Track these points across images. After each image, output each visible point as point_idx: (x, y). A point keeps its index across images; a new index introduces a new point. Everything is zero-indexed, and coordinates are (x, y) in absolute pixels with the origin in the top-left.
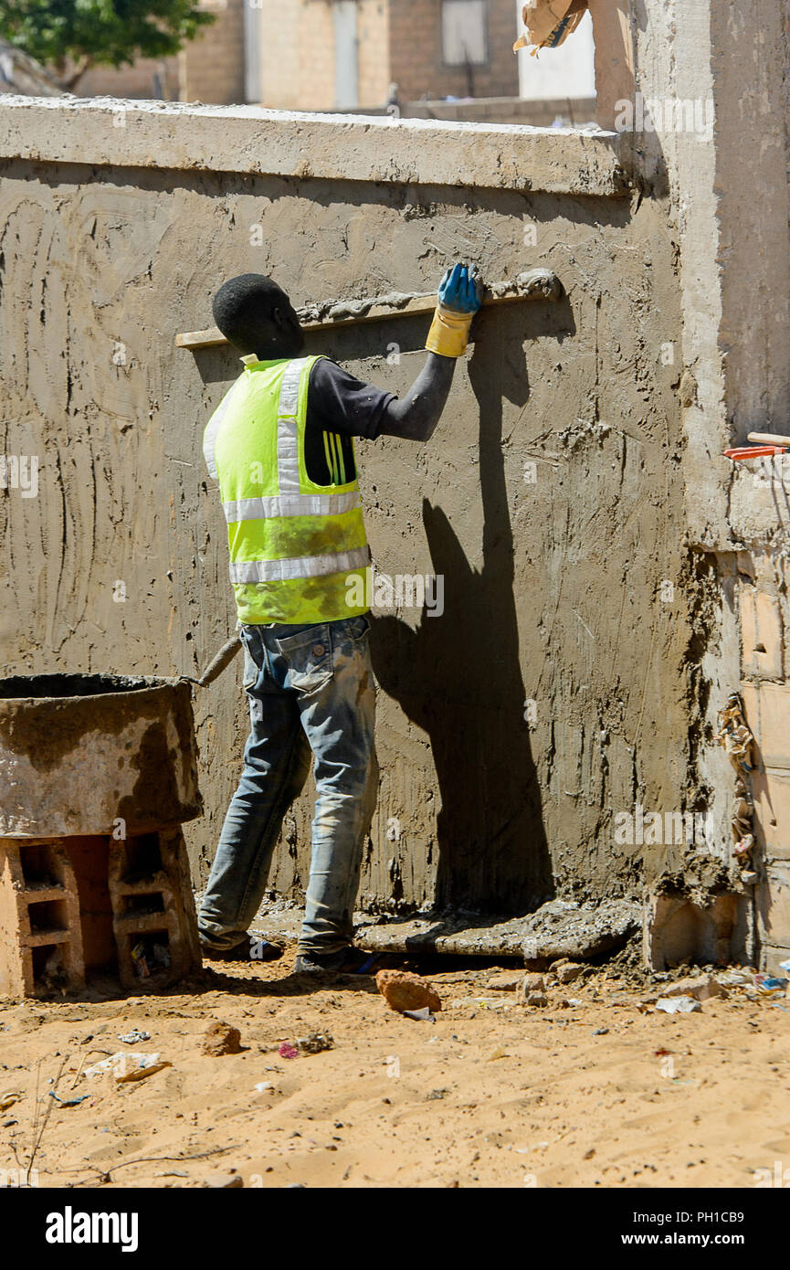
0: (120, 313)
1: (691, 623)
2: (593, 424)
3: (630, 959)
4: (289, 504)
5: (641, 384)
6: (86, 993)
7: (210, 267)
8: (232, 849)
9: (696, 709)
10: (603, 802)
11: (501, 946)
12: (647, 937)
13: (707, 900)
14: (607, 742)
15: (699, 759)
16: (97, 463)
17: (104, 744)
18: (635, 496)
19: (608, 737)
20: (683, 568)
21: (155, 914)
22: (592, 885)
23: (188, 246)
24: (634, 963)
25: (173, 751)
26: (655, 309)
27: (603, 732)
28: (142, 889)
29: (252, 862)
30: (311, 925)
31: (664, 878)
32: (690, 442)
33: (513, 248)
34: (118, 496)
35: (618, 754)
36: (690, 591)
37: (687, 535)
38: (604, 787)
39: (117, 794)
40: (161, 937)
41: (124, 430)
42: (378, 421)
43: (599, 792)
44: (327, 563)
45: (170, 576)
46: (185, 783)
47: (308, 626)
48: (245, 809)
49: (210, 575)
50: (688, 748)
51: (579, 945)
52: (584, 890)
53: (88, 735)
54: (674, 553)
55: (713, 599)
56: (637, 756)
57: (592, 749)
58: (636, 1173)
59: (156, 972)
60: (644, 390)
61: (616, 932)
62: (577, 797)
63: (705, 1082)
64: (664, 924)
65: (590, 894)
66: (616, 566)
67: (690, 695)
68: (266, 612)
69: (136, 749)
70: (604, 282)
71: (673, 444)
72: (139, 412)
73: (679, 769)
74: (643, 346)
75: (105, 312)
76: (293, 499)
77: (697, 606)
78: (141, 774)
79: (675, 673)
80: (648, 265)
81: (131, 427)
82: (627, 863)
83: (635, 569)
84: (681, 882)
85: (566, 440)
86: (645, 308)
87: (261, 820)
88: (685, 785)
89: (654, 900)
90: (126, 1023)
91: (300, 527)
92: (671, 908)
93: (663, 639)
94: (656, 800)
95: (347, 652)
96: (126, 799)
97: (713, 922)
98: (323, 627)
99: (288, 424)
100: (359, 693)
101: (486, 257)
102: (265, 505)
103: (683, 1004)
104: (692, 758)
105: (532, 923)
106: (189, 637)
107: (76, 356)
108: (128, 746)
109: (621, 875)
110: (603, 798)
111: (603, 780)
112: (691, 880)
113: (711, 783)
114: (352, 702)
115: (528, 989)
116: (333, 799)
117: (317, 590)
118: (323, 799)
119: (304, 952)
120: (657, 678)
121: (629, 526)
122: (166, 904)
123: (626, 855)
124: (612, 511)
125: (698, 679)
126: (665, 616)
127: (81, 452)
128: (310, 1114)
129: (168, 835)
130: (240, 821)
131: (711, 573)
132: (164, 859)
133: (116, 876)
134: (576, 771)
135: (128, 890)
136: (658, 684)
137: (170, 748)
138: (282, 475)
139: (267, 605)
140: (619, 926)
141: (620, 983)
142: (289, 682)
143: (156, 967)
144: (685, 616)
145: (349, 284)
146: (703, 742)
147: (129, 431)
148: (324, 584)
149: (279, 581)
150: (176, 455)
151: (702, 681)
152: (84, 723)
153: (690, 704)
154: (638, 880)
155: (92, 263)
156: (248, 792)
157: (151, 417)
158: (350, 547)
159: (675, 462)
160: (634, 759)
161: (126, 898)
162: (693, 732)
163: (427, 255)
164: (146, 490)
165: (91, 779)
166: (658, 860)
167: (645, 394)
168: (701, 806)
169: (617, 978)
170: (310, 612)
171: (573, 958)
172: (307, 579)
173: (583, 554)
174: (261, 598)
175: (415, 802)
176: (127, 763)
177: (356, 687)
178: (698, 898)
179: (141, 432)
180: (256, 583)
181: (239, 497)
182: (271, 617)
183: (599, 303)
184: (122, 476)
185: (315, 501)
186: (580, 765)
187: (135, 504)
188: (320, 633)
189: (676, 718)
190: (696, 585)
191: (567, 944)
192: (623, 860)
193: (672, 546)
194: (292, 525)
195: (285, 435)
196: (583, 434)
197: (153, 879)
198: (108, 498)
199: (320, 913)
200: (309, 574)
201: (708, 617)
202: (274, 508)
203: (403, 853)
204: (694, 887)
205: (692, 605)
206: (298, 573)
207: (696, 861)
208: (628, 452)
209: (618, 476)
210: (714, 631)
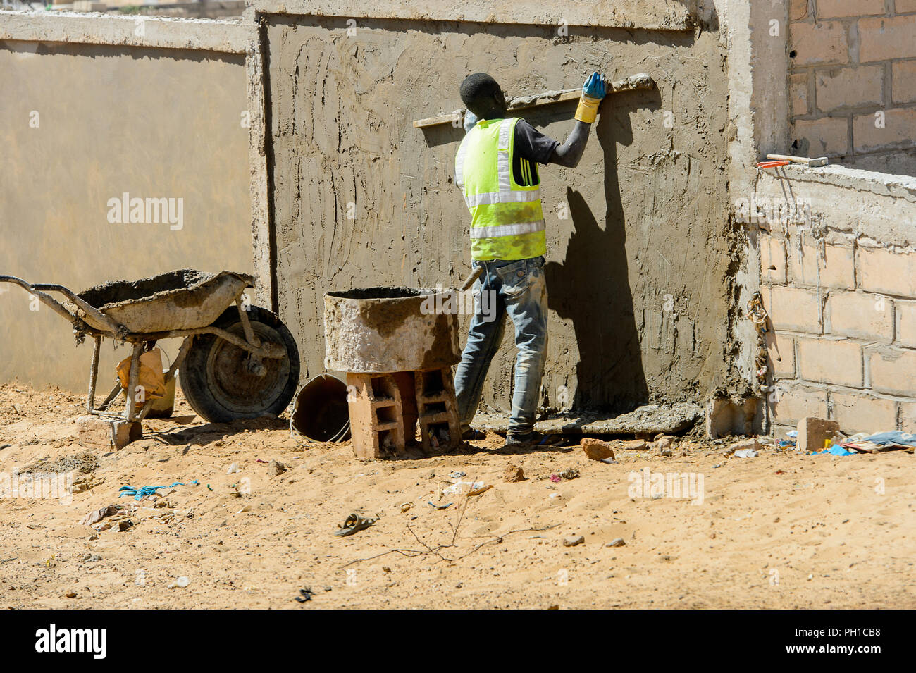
0: (373, 97)
1: (730, 255)
2: (670, 151)
3: (699, 433)
4: (505, 196)
5: (700, 130)
6: (406, 455)
7: (430, 72)
8: (463, 381)
9: (732, 300)
10: (674, 352)
11: (622, 429)
12: (708, 421)
13: (741, 401)
14: (677, 319)
15: (734, 327)
16: (357, 179)
17: (417, 323)
18: (696, 189)
19: (678, 317)
20: (726, 226)
21: (442, 413)
22: (667, 396)
23: (416, 61)
24: (701, 435)
25: (450, 327)
26: (709, 90)
27: (675, 315)
28: (435, 400)
29: (474, 388)
30: (515, 419)
31: (718, 390)
32: (733, 159)
33: (621, 59)
34: (370, 195)
35: (684, 326)
36: (729, 239)
37: (731, 209)
38: (675, 343)
39: (423, 349)
40: (445, 425)
41: (375, 160)
42: (550, 155)
43: (672, 346)
44: (525, 227)
45: (403, 238)
46: (455, 344)
47: (515, 261)
48: (470, 360)
49: (429, 237)
50: (728, 321)
51: (670, 426)
52: (662, 398)
53: (409, 318)
54: (720, 217)
55: (743, 242)
56: (696, 326)
57: (667, 323)
58: (813, 528)
59: (443, 444)
60: (702, 133)
61: (689, 419)
62: (658, 349)
63: (817, 485)
64: (717, 414)
65: (666, 401)
66: (684, 226)
67: (729, 293)
68: (491, 254)
69: (433, 325)
70: (678, 76)
71: (720, 161)
72: (384, 150)
73: (722, 333)
74: (701, 110)
75: (362, 97)
76: (507, 193)
77: (734, 246)
78: (436, 339)
79: (720, 282)
80: (705, 67)
81: (379, 158)
82: (689, 383)
83: (696, 228)
84: (726, 392)
85: (653, 160)
86: (703, 89)
87: (479, 365)
88: (726, 341)
89: (712, 402)
90: (444, 469)
91: (511, 208)
92: (721, 405)
93: (713, 264)
94: (708, 349)
95: (536, 274)
96: (428, 352)
97: (744, 413)
98: (523, 261)
99: (503, 154)
100: (541, 297)
101: (604, 64)
102: (491, 197)
103: (750, 453)
104: (730, 326)
105: (636, 416)
106: (415, 270)
107: (344, 120)
108: (429, 324)
109: (685, 390)
110: (674, 349)
111: (675, 340)
112: (731, 391)
113: (741, 339)
114: (538, 302)
115: (662, 447)
116: (528, 353)
117: (519, 242)
118: (523, 353)
119: (512, 434)
120: (709, 285)
121: (692, 205)
122: (447, 407)
123: (689, 379)
124: (681, 197)
125: (734, 285)
126: (714, 252)
127: (347, 173)
128: (593, 507)
129: (447, 371)
130: (467, 366)
131: (742, 228)
132: (444, 384)
133: (420, 393)
134: (658, 336)
135: (427, 401)
136: (709, 288)
137: (449, 324)
138: (501, 180)
139: (491, 250)
140: (690, 416)
141: (699, 445)
142: (503, 290)
143: (442, 441)
144: (726, 251)
145: (518, 79)
146: (737, 318)
147: (377, 161)
148: (523, 239)
149: (499, 237)
150: (407, 173)
151: (736, 286)
152: (407, 311)
153: (729, 298)
154: (695, 392)
155: (355, 71)
156: (472, 350)
157: (392, 153)
158: (537, 219)
159: (721, 171)
160: (694, 328)
161: (425, 405)
162: (731, 313)
163: (567, 63)
164: (388, 192)
165: (411, 341)
166: (708, 381)
167: (703, 135)
168: (735, 352)
169: (696, 442)
170: (515, 254)
171: (666, 433)
172: (515, 236)
173: (663, 220)
174: (488, 247)
175: (557, 355)
176: (428, 332)
177: (540, 293)
178: (735, 400)
179: (384, 160)
180: (485, 238)
181: (477, 192)
182: (494, 256)
183: (674, 88)
184: (373, 185)
185: (519, 194)
186: (660, 332)
187: (381, 199)
188: (521, 264)
189: (721, 306)
190: (733, 235)
191: (663, 426)
192: (687, 382)
193: (718, 215)
194: (507, 207)
195: (501, 160)
196: (663, 157)
197: (440, 395)
198: (364, 197)
199: (520, 413)
200: (515, 233)
201: (740, 252)
202: (496, 198)
203: (549, 382)
204: (733, 394)
205: (731, 245)
206: (509, 233)
207: (734, 381)
208: (691, 166)
209: (685, 178)
210: (743, 259)
